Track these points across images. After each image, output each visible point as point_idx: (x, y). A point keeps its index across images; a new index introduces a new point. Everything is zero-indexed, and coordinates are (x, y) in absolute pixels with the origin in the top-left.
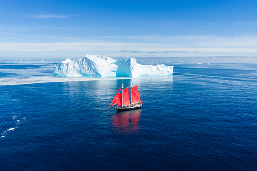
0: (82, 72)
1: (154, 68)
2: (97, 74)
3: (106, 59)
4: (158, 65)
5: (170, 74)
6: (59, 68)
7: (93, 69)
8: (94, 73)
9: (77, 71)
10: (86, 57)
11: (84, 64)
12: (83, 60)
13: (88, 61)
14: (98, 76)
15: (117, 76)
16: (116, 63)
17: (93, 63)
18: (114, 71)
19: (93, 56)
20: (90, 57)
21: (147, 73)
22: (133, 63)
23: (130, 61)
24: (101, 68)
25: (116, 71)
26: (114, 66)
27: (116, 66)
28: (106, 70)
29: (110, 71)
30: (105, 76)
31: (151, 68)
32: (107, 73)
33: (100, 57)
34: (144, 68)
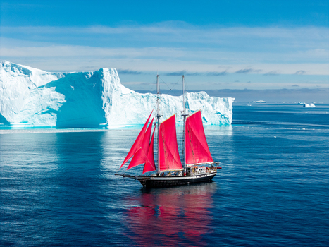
1: (175, 101)
3: (26, 72)
4: (189, 95)
5: (223, 121)
14: (2, 125)
15: (58, 126)
16: (59, 86)
18: (50, 111)
22: (109, 83)
23: (102, 77)
24: (11, 102)
25: (56, 108)
26: (49, 95)
27: (57, 94)
28: (27, 107)
29: (40, 110)
30: (23, 126)
31: (167, 103)
32: (28, 116)
33: (7, 66)
34: (145, 103)
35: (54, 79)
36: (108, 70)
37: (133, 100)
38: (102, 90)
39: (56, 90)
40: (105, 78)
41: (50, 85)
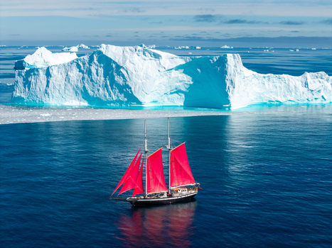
0: (89, 92)
1: (295, 81)
2: (131, 100)
3: (157, 56)
4: (308, 75)
6: (27, 83)
7: (118, 86)
8: (122, 97)
9: (76, 90)
10: (100, 53)
11: (94, 71)
12: (91, 59)
13: (106, 62)
14: (134, 104)
15: (188, 105)
16: (186, 69)
17: (118, 67)
18: (178, 91)
19: (120, 49)
20: (112, 52)
21: (274, 97)
22: (233, 67)
23: (226, 62)
24: (143, 83)
25: (183, 89)
26: (177, 77)
27: (185, 76)
28: (157, 88)
29: (169, 90)
30: (153, 105)
31: (287, 82)
32: (158, 96)
33: (139, 51)
34: (266, 83)
35: (182, 62)
36: (231, 55)
37: (255, 81)
38: (226, 74)
39: (183, 72)
40: (229, 62)
41: (177, 68)
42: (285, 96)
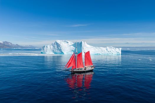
0: (54, 51)
1: (104, 49)
3: (68, 42)
4: (108, 47)
7: (59, 49)
8: (60, 52)
11: (55, 46)
12: (55, 43)
14: (62, 54)
18: (73, 51)
21: (98, 53)
24: (64, 49)
25: (74, 50)
26: (72, 47)
29: (70, 50)
31: (102, 49)
34: (96, 49)
35: (73, 44)
37: (92, 48)
41: (72, 45)
42: (101, 53)
